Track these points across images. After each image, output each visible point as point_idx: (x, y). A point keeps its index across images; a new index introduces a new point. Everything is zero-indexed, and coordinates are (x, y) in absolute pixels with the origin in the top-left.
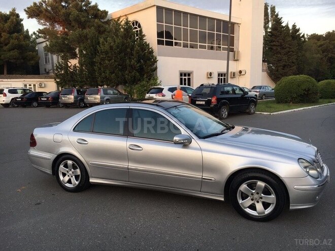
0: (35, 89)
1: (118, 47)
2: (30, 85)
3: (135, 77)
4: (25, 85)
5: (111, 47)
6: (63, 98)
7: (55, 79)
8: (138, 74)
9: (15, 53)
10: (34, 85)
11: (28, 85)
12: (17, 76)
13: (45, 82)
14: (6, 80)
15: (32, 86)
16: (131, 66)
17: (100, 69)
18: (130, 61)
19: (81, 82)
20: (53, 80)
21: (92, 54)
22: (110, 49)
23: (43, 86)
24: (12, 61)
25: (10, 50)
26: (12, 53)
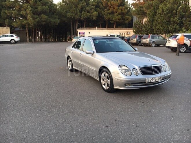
0: (124, 35)
1: (167, 10)
2: (122, 33)
3: (175, 28)
4: (120, 33)
5: (163, 11)
6: (131, 40)
7: (133, 30)
8: (178, 27)
9: (119, 17)
10: (124, 33)
11: (121, 33)
12: (119, 28)
13: (130, 32)
14: (112, 30)
15: (123, 34)
16: (174, 22)
17: (156, 24)
18: (174, 19)
19: (145, 32)
20: (132, 31)
21: (153, 15)
22: (162, 12)
23: (128, 34)
24: (118, 21)
25: (117, 15)
26: (118, 17)
